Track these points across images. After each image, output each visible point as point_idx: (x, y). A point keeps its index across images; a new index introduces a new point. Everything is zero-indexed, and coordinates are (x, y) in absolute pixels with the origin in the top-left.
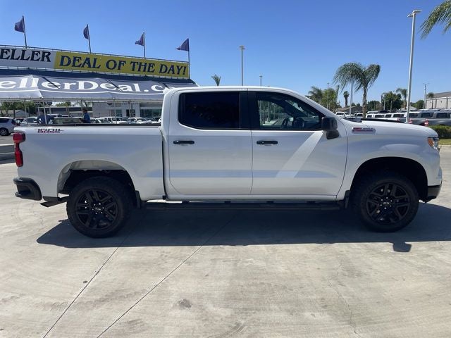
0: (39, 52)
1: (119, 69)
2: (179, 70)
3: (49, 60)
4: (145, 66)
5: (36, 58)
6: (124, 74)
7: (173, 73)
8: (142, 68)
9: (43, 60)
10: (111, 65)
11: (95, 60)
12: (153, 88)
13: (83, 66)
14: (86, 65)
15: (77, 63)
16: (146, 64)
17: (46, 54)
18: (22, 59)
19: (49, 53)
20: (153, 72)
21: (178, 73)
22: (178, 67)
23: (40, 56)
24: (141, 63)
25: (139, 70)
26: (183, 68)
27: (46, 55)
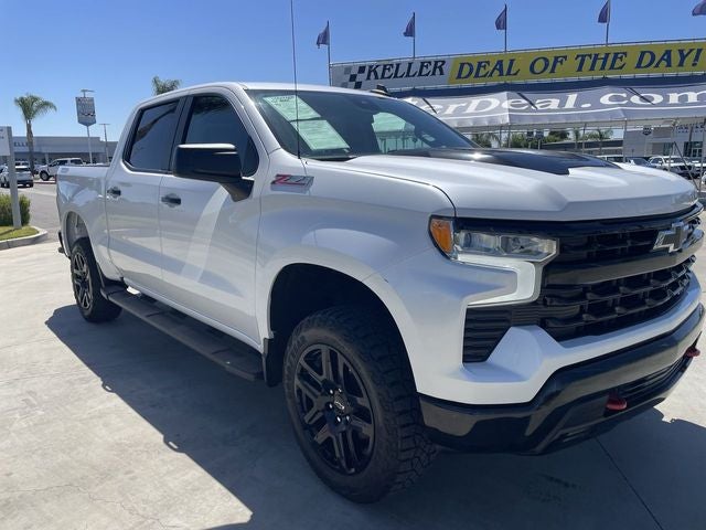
0: (430, 63)
1: (552, 71)
2: (683, 57)
3: (442, 73)
4: (605, 59)
5: (425, 71)
6: (560, 80)
7: (669, 65)
8: (600, 63)
9: (434, 74)
10: (539, 66)
11: (512, 61)
12: (605, 100)
13: (491, 75)
14: (497, 73)
15: (482, 72)
16: (607, 55)
17: (439, 64)
18: (408, 75)
19: (444, 62)
20: (621, 68)
21: (681, 64)
22: (681, 52)
23: (431, 68)
24: (596, 55)
25: (592, 68)
26: (694, 53)
27: (439, 66)
